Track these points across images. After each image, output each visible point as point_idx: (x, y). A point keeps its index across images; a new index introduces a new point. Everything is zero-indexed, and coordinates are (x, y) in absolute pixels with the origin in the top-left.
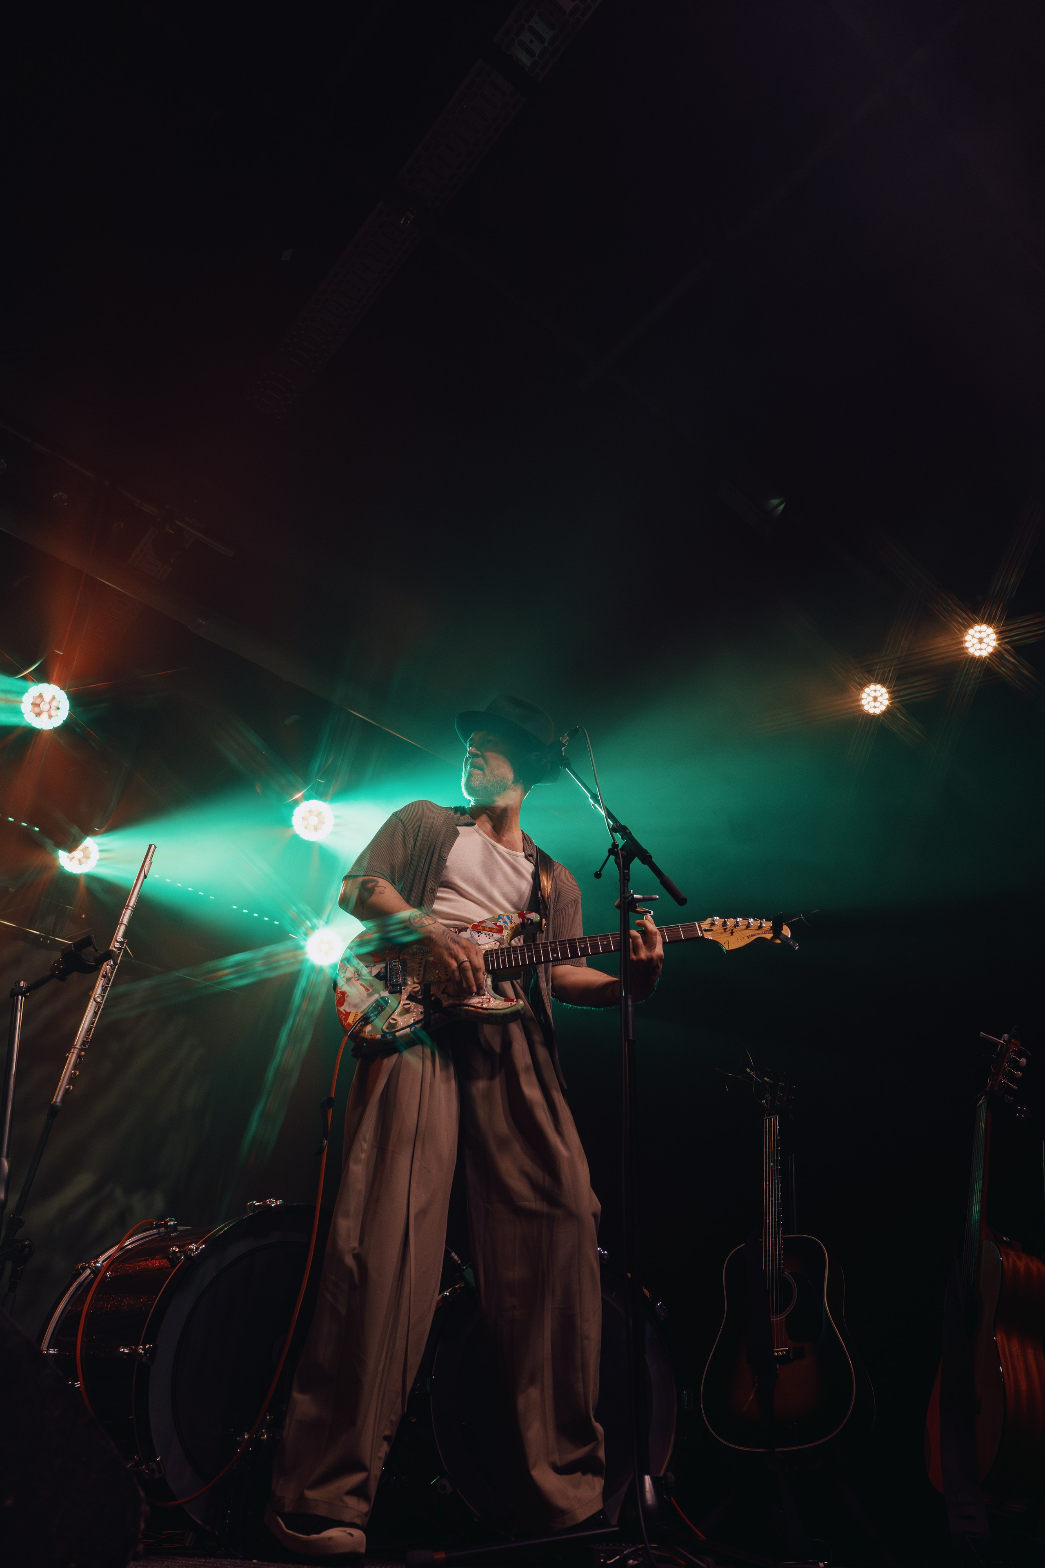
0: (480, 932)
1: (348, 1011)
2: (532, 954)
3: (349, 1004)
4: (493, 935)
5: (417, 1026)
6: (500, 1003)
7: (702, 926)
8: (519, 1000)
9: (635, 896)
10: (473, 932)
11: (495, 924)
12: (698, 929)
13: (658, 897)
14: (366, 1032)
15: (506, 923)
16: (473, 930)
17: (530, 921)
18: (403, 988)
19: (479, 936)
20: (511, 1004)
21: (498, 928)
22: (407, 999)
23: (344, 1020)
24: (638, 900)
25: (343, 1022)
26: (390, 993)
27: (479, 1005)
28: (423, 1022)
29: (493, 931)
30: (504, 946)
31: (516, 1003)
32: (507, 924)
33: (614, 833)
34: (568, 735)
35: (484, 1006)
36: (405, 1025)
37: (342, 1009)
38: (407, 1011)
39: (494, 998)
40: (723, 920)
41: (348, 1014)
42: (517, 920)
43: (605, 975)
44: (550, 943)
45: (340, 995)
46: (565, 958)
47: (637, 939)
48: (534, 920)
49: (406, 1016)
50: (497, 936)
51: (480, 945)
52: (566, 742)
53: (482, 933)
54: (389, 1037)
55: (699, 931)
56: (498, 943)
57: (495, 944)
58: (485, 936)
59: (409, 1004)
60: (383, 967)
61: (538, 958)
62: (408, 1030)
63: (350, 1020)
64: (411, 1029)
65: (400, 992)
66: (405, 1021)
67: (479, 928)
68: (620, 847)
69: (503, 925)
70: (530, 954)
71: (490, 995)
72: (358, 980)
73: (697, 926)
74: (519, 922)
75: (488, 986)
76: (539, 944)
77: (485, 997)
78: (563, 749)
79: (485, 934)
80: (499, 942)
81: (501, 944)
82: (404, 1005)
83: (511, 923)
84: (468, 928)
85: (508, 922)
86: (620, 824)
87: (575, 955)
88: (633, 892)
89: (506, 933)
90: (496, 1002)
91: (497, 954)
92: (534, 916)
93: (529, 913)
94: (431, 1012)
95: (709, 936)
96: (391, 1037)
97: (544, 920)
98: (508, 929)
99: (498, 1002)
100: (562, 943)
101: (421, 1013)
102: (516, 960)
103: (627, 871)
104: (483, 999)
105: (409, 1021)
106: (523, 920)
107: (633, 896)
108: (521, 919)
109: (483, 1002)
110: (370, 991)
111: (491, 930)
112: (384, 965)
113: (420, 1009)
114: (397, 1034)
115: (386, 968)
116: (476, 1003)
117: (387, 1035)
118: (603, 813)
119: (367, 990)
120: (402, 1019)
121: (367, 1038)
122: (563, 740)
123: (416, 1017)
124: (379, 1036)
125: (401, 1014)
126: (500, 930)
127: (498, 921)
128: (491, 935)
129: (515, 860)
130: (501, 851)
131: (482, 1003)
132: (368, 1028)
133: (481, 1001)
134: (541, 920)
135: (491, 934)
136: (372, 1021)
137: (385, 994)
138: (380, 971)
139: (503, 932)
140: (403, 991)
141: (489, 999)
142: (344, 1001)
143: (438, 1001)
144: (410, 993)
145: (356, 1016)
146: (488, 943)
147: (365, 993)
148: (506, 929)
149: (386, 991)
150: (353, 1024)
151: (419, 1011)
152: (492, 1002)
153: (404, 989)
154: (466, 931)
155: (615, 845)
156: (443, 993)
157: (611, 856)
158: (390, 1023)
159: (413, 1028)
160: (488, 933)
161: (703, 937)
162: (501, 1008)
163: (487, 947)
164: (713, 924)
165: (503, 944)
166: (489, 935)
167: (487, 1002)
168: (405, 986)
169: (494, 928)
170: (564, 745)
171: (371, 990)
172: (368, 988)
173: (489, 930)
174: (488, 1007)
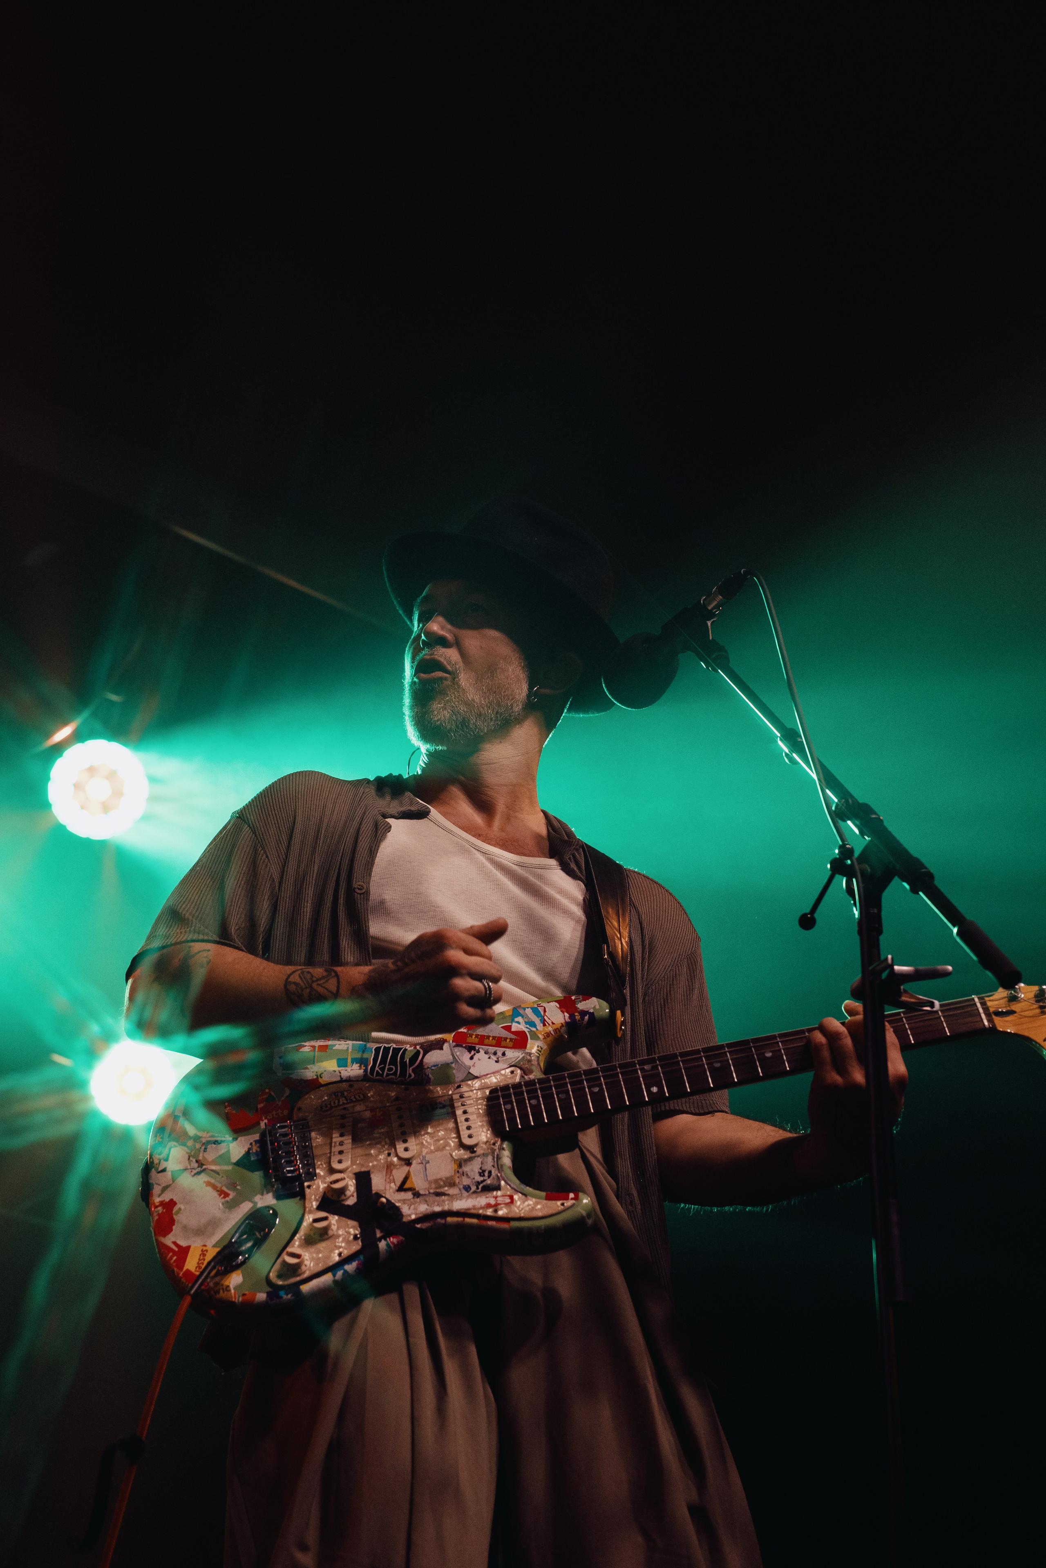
0: (474, 1049)
1: (183, 1243)
2: (602, 1090)
3: (185, 1228)
4: (504, 1054)
5: (350, 1267)
6: (536, 1204)
7: (989, 1004)
8: (581, 1194)
9: (896, 968)
10: (456, 1049)
11: (508, 1028)
12: (981, 1010)
13: (950, 968)
14: (232, 1287)
15: (532, 1024)
16: (457, 1046)
17: (587, 1017)
18: (306, 1184)
19: (472, 1058)
20: (563, 1204)
21: (513, 1037)
22: (320, 1208)
23: (177, 1266)
24: (906, 978)
25: (175, 1269)
26: (278, 1197)
27: (489, 1212)
28: (362, 1257)
29: (503, 1043)
30: (532, 1077)
31: (573, 1201)
32: (535, 1026)
33: (841, 823)
34: (720, 591)
35: (500, 1213)
36: (321, 1267)
37: (168, 1241)
38: (321, 1235)
39: (523, 1194)
40: (1036, 988)
41: (184, 1251)
42: (557, 1017)
43: (769, 1128)
44: (642, 1063)
45: (160, 1209)
46: (678, 1092)
47: (840, 1039)
48: (596, 1014)
49: (322, 1246)
50: (513, 1055)
51: (477, 1077)
52: (717, 607)
53: (478, 1052)
54: (285, 1297)
55: (983, 1016)
56: (519, 1071)
57: (512, 1072)
58: (487, 1056)
59: (326, 1218)
60: (256, 1141)
61: (616, 1097)
62: (327, 1278)
63: (191, 1264)
64: (334, 1276)
65: (302, 1195)
66: (319, 1259)
67: (469, 1040)
68: (857, 854)
69: (526, 1030)
70: (596, 1090)
71: (513, 1188)
72: (198, 1173)
73: (979, 1005)
74: (563, 1021)
75: (505, 1168)
76: (614, 1068)
77: (499, 1193)
78: (709, 623)
79: (486, 1053)
80: (521, 1069)
81: (525, 1072)
82: (315, 1221)
83: (544, 1025)
84: (444, 1041)
85: (537, 1021)
86: (855, 801)
87: (701, 1088)
88: (892, 959)
89: (534, 1047)
90: (526, 1203)
91: (518, 1094)
92: (594, 1005)
93: (584, 1000)
94: (379, 1234)
95: (1006, 1025)
96: (289, 1296)
97: (619, 1013)
98: (537, 1038)
99: (531, 1202)
100: (669, 1061)
101: (356, 1238)
102: (566, 1108)
103: (876, 911)
104: (496, 1197)
105: (329, 1257)
106: (572, 1016)
107: (893, 969)
108: (567, 1015)
109: (497, 1205)
110: (231, 1197)
111: (499, 1042)
112: (257, 1137)
113: (352, 1229)
114: (305, 1288)
115: (261, 1142)
116: (481, 1208)
117: (282, 1293)
118: (814, 776)
119: (223, 1194)
120: (311, 1253)
121: (234, 1303)
122: (710, 603)
123: (344, 1248)
124: (262, 1296)
125: (309, 1242)
126: (520, 1041)
127: (513, 1021)
128: (499, 1054)
129: (540, 877)
130: (505, 862)
131: (496, 1207)
132: (235, 1280)
133: (492, 1201)
134: (613, 1013)
135: (500, 1051)
136: (243, 1263)
137: (267, 1200)
138: (249, 1149)
139: (528, 1046)
140: (307, 1191)
141: (511, 1197)
142: (172, 1222)
143: (393, 1210)
144: (325, 1193)
145: (204, 1255)
146: (494, 1073)
147: (219, 1202)
148: (535, 1037)
149: (268, 1193)
150: (198, 1273)
151: (349, 1233)
152: (519, 1203)
153: (309, 1187)
154: (441, 1049)
155: (846, 852)
156: (401, 1189)
157: (838, 877)
158: (284, 1263)
159: (340, 1274)
160: (492, 1049)
161: (993, 1029)
162: (540, 1214)
163: (494, 1080)
164: (1013, 999)
165: (531, 1072)
166: (495, 1054)
167: (507, 1204)
168: (312, 1179)
169: (506, 1039)
170: (711, 615)
171: (232, 1194)
172: (224, 1189)
173: (494, 1042)
174: (510, 1216)
